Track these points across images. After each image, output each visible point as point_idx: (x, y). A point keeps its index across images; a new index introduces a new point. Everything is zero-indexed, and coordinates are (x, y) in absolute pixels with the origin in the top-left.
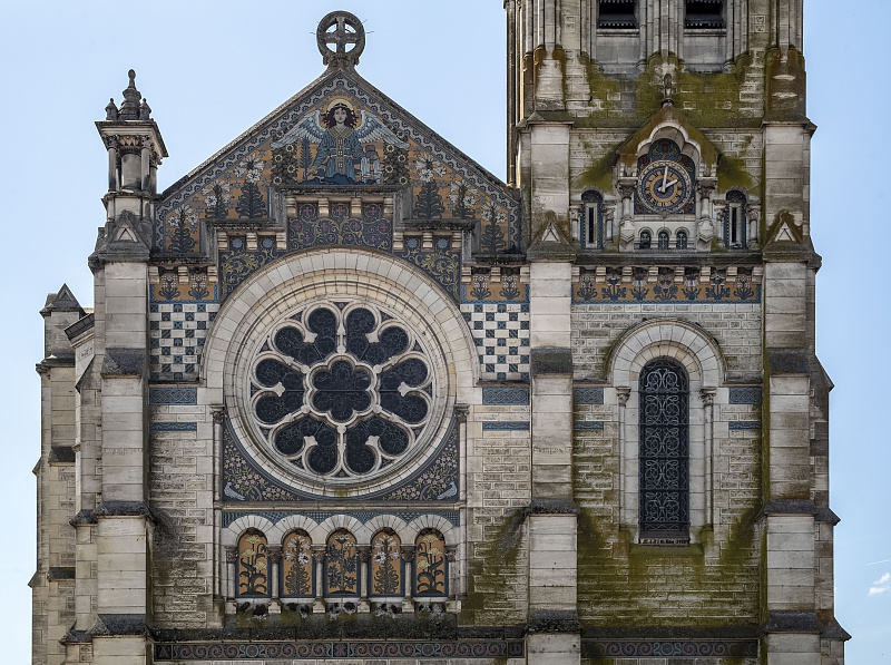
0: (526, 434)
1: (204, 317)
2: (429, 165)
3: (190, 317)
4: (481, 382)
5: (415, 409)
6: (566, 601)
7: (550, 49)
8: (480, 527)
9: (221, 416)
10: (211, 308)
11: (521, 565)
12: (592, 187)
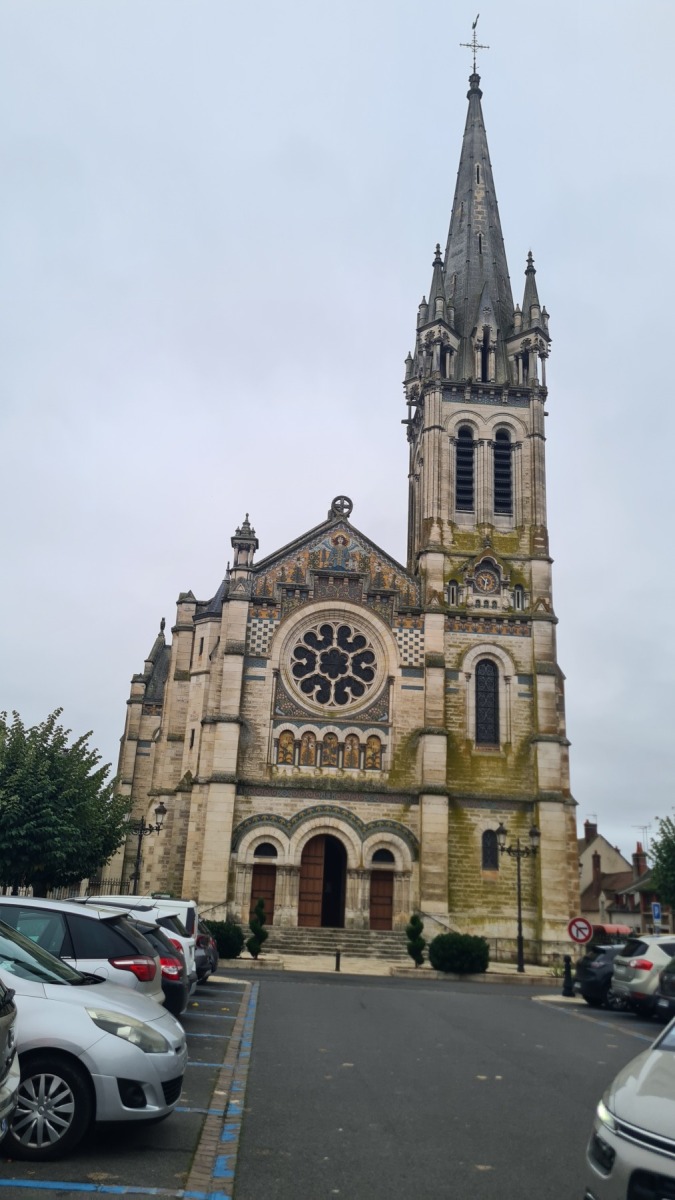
0: (421, 693)
1: (273, 626)
2: (379, 564)
3: (266, 626)
4: (401, 666)
5: (369, 675)
6: (438, 779)
7: (435, 519)
8: (399, 736)
9: (277, 674)
10: (276, 623)
11: (419, 757)
12: (454, 578)
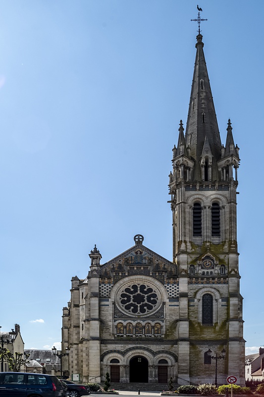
0: (178, 307)
1: (110, 287)
2: (157, 261)
3: (107, 287)
4: (168, 298)
5: (155, 302)
6: (187, 336)
7: (183, 241)
8: (168, 323)
9: (114, 303)
10: (112, 285)
11: (177, 329)
12: (192, 265)
